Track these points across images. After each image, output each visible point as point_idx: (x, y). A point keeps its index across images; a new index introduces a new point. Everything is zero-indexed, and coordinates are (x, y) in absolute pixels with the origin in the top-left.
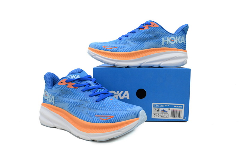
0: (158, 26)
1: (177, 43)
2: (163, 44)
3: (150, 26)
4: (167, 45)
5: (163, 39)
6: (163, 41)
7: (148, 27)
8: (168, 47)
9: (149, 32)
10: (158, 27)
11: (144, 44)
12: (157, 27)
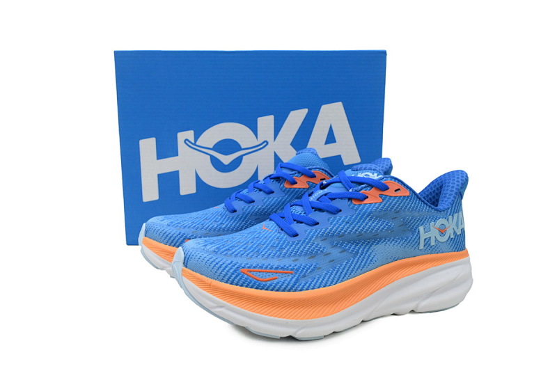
0: (407, 193)
1: (452, 236)
2: (421, 247)
3: (385, 193)
4: (430, 248)
5: (421, 229)
6: (423, 236)
7: (381, 196)
8: (435, 253)
9: (382, 213)
10: (408, 196)
11: (370, 251)
12: (405, 196)
